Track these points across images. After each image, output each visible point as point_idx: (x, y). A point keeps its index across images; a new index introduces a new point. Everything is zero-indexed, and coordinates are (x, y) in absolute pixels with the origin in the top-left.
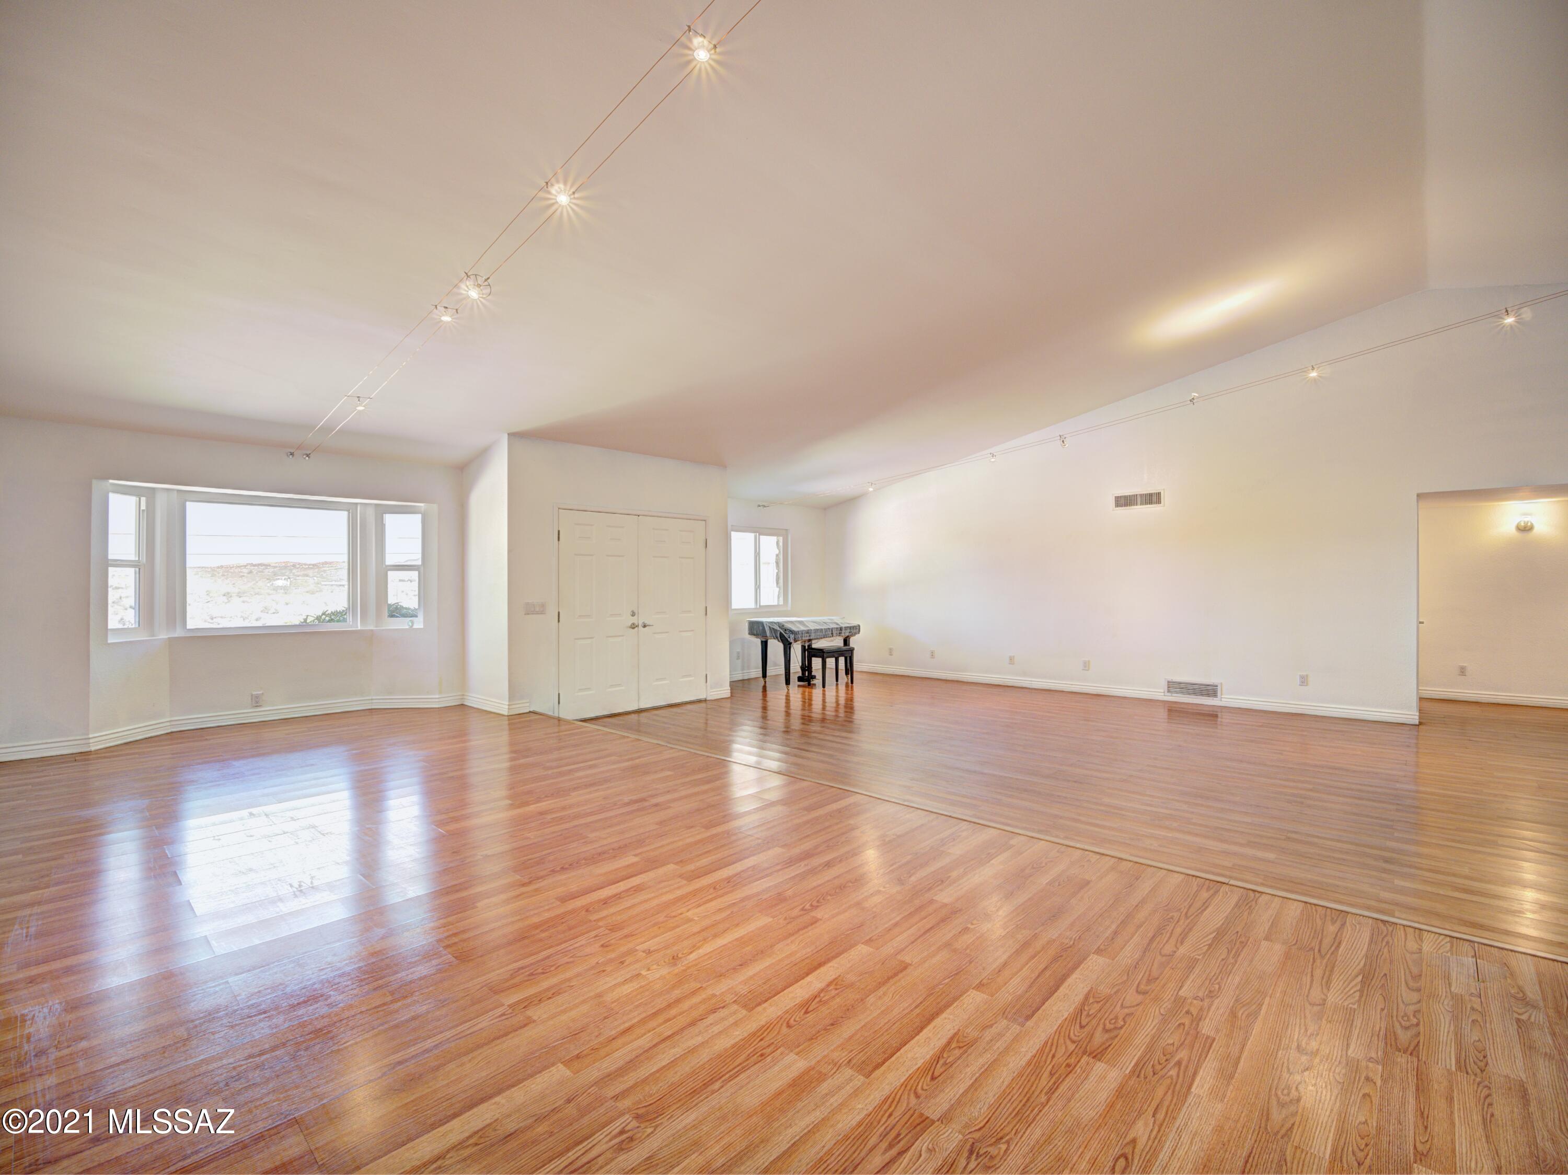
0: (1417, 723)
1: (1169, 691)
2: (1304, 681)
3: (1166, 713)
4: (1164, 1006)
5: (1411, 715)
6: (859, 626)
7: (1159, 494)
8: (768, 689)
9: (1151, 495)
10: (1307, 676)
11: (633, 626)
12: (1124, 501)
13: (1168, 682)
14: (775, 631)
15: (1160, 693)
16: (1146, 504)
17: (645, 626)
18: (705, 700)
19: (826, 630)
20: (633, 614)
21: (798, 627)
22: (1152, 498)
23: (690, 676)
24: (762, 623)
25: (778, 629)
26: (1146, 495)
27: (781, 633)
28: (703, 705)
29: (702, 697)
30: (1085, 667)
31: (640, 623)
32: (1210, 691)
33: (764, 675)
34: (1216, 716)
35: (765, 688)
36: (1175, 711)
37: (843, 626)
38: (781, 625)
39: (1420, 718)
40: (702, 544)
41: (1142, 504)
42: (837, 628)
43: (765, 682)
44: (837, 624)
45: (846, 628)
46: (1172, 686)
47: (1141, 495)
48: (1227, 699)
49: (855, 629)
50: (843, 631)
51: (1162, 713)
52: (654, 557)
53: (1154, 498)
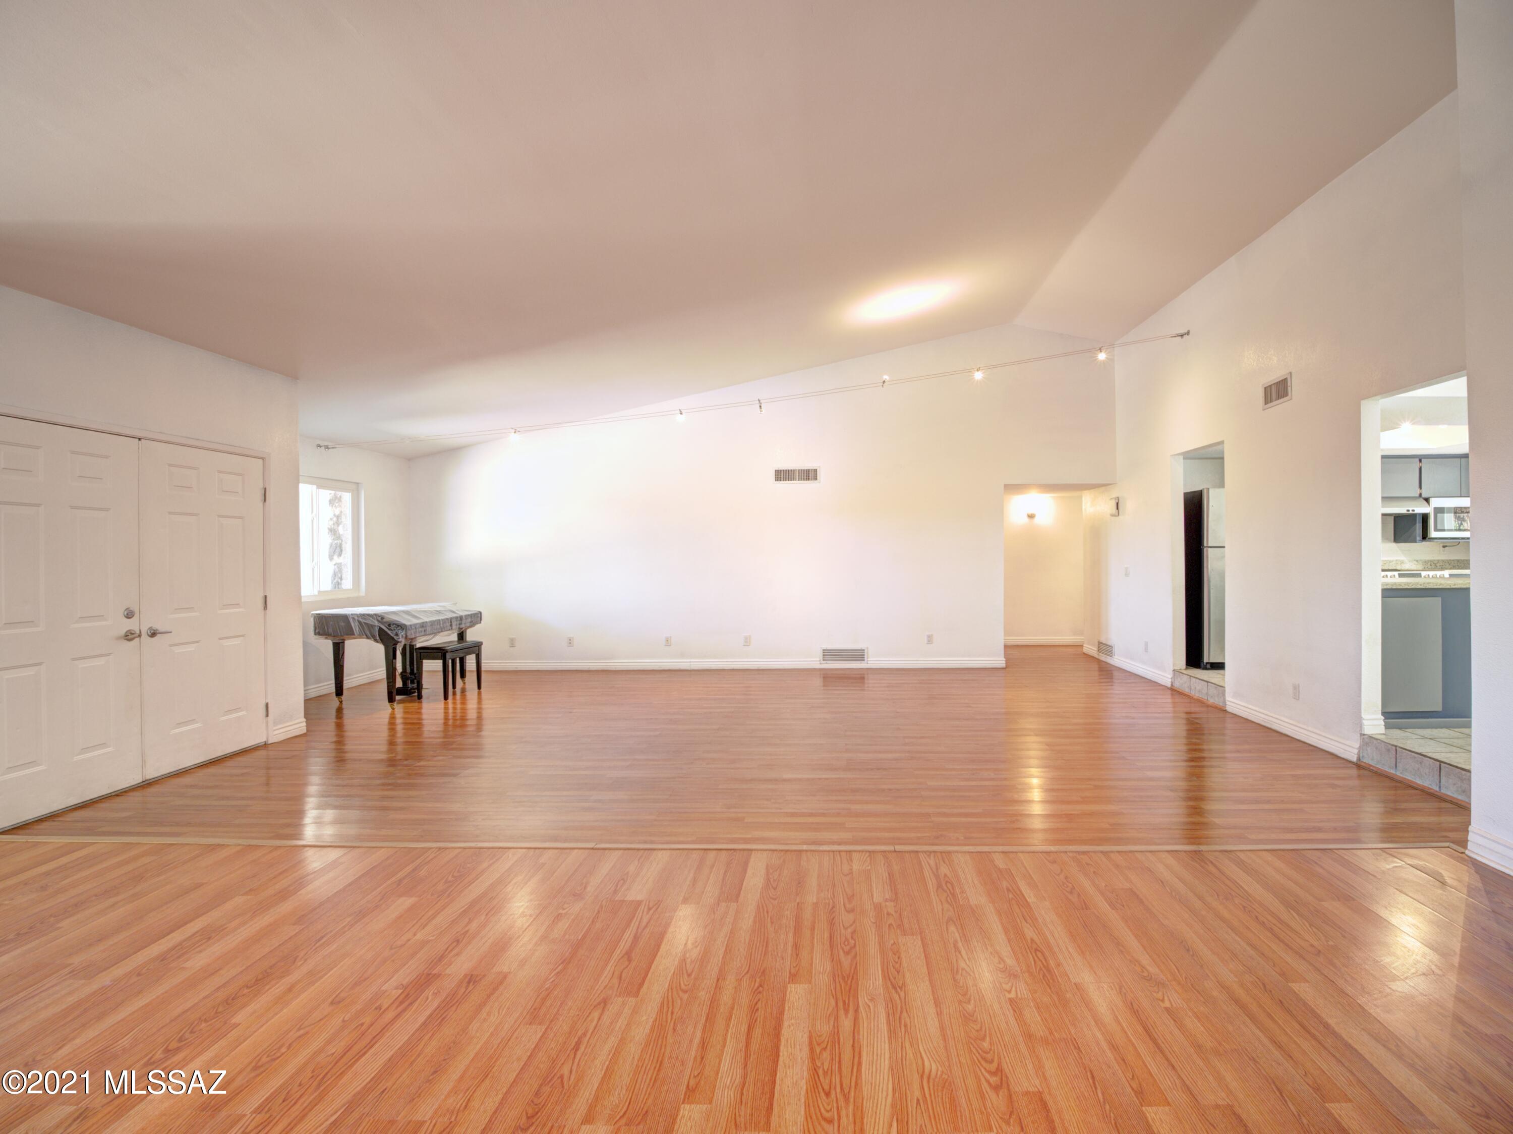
0: (1004, 666)
1: (824, 660)
2: (930, 639)
3: (822, 679)
4: (871, 916)
5: (1000, 662)
6: (480, 613)
7: (816, 471)
8: (345, 712)
9: (808, 471)
10: (932, 635)
11: (129, 636)
12: (782, 475)
13: (824, 650)
14: (371, 627)
15: (814, 661)
16: (804, 480)
17: (153, 634)
18: (265, 745)
19: (445, 621)
20: (129, 615)
21: (409, 620)
22: (809, 475)
23: (238, 710)
24: (345, 618)
25: (377, 623)
26: (803, 470)
27: (381, 630)
28: (262, 753)
29: (260, 739)
30: (746, 642)
31: (144, 630)
32: (859, 655)
33: (339, 691)
34: (863, 678)
35: (340, 711)
36: (830, 678)
37: (463, 614)
38: (380, 618)
39: (1006, 663)
40: (259, 496)
41: (800, 479)
42: (457, 618)
43: (341, 702)
44: (454, 612)
45: (467, 616)
46: (828, 654)
47: (800, 471)
48: (873, 661)
49: (476, 618)
50: (463, 622)
51: (818, 682)
52: (170, 513)
53: (811, 475)
